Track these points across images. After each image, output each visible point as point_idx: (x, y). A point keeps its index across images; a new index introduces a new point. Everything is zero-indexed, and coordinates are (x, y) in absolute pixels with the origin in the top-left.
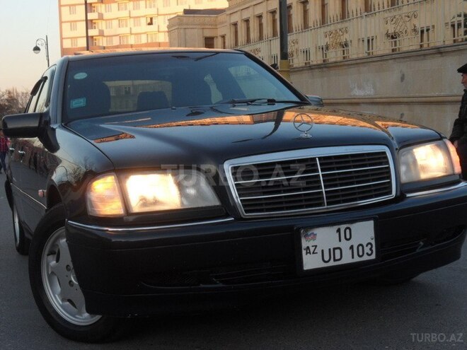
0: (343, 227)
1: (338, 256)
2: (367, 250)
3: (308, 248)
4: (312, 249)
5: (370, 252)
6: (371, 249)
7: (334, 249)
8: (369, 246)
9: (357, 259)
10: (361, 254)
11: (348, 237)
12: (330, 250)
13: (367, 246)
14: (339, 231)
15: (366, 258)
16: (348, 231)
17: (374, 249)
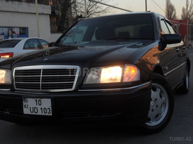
0: (38, 99)
1: (36, 111)
2: (48, 111)
3: (25, 105)
4: (26, 106)
5: (49, 112)
6: (50, 111)
7: (35, 108)
8: (49, 110)
9: (44, 114)
10: (45, 112)
11: (40, 104)
12: (33, 108)
13: (48, 109)
14: (36, 101)
15: (47, 114)
16: (40, 101)
17: (51, 111)
